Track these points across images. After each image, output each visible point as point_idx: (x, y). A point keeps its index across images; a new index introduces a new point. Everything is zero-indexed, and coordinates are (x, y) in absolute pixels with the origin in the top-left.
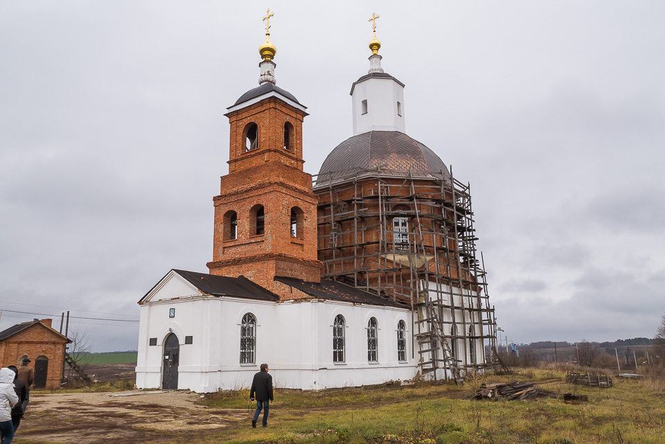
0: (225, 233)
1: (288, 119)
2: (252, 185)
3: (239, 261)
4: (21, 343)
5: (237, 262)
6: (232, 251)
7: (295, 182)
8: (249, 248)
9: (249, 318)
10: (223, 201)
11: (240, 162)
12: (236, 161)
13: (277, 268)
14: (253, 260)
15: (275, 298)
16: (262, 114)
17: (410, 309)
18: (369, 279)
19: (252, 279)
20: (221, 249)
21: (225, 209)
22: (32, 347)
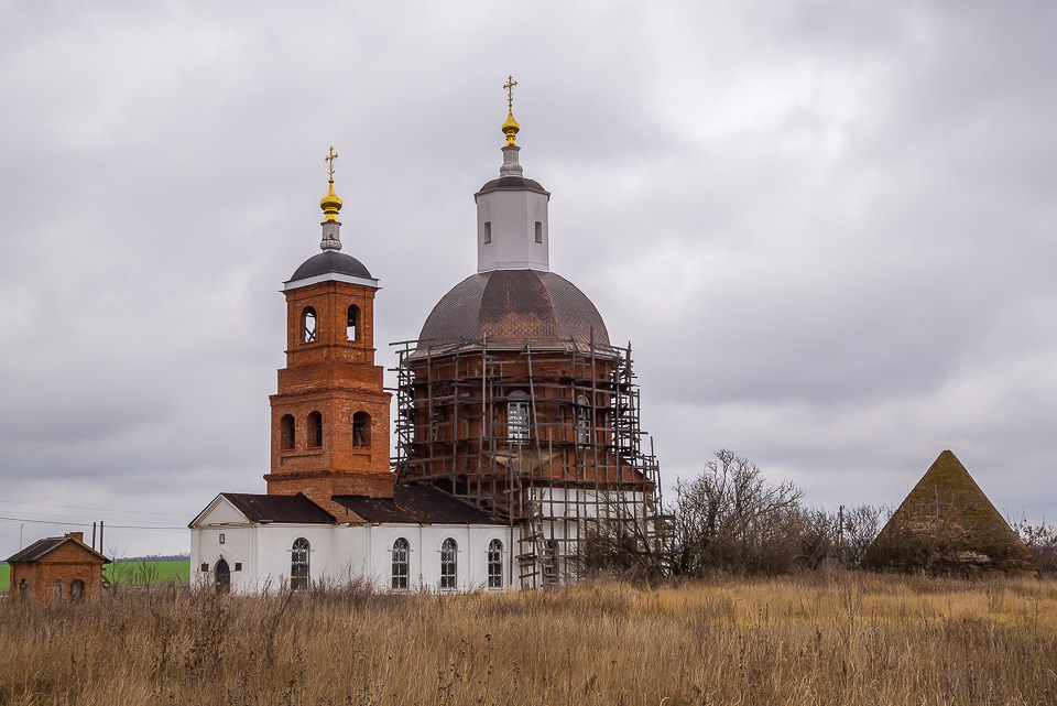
0: (283, 440)
1: (353, 301)
2: (311, 387)
3: (297, 476)
4: (53, 564)
5: (296, 476)
6: (291, 461)
7: (361, 380)
8: (308, 460)
9: (302, 543)
10: (279, 401)
11: (298, 354)
12: (294, 352)
13: (334, 487)
14: (311, 475)
15: (331, 520)
16: (320, 298)
17: (509, 524)
18: (471, 485)
19: (310, 497)
20: (279, 459)
21: (282, 412)
22: (66, 569)
